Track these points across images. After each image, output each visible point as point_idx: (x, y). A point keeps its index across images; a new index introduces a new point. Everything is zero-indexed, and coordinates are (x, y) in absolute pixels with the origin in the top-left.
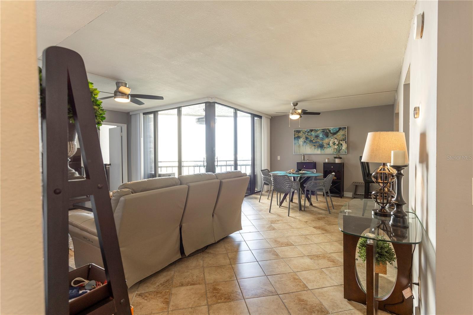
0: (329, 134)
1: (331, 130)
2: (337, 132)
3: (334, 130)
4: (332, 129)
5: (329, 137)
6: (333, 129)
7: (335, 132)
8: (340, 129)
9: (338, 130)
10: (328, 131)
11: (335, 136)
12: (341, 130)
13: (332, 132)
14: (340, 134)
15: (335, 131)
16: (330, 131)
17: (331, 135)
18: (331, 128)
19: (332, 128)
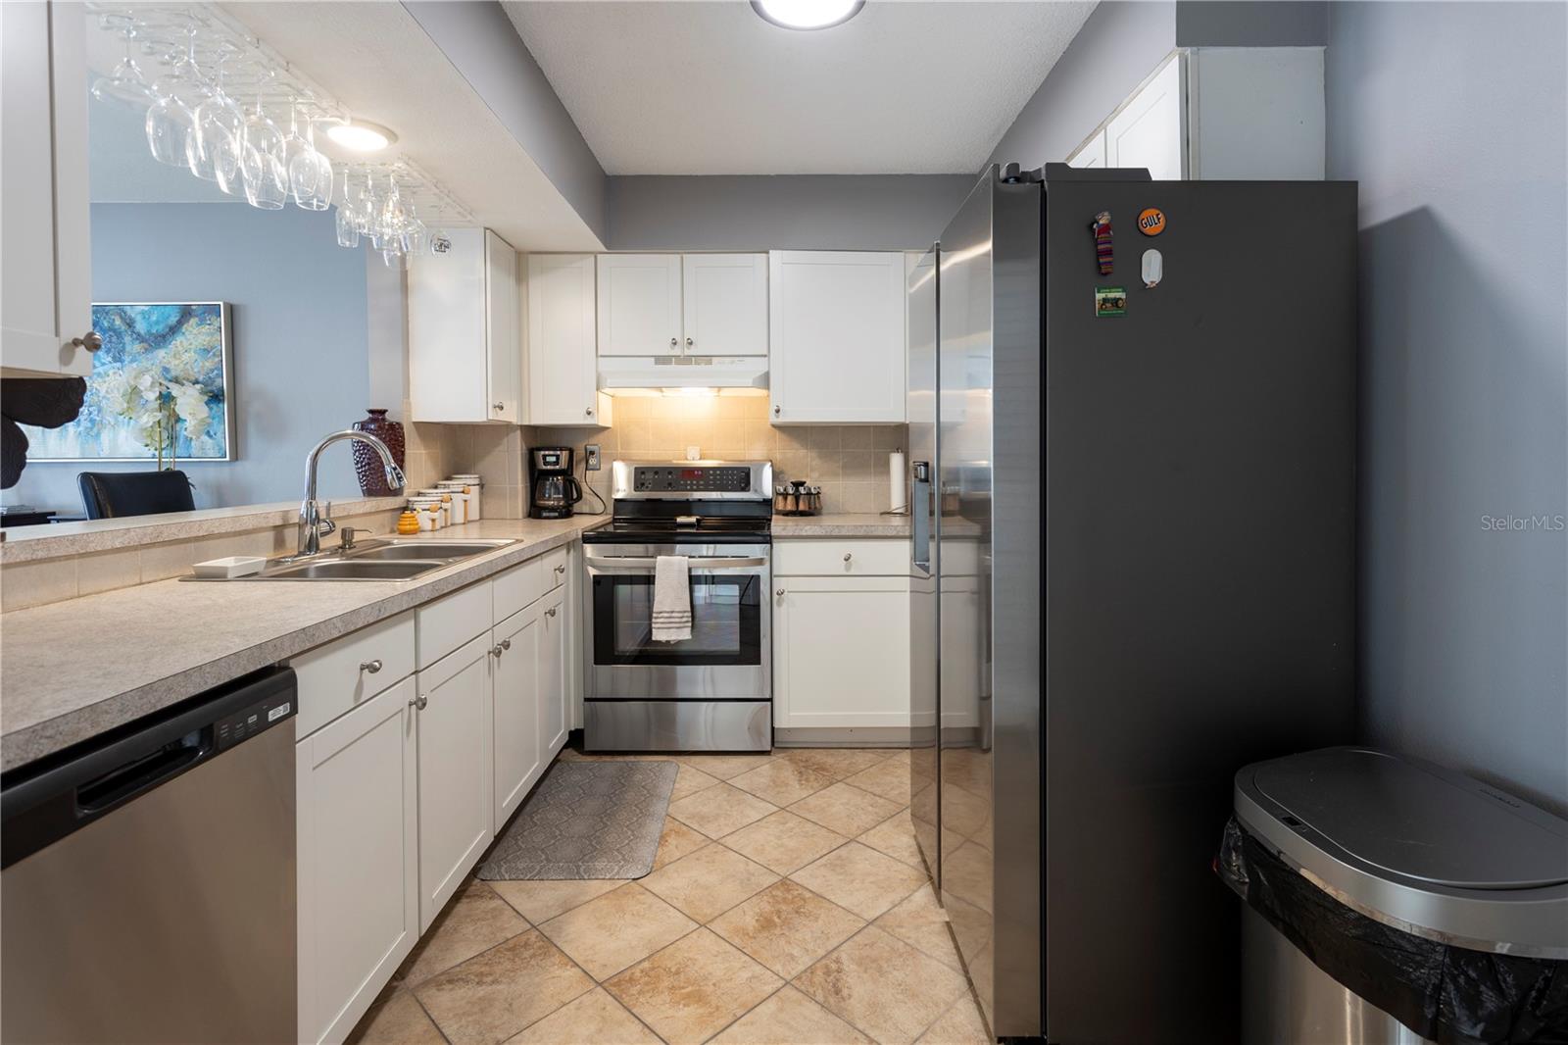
0: (127, 339)
1: (139, 318)
2: (174, 330)
3: (154, 318)
4: (143, 313)
5: (127, 359)
6: (150, 313)
7: (160, 328)
8: (186, 313)
9: (173, 320)
10: (118, 322)
11: (161, 353)
12: (193, 321)
13: (141, 327)
14: (185, 344)
15: (157, 323)
16: (130, 324)
17: (137, 347)
18: (137, 307)
19: (142, 305)
